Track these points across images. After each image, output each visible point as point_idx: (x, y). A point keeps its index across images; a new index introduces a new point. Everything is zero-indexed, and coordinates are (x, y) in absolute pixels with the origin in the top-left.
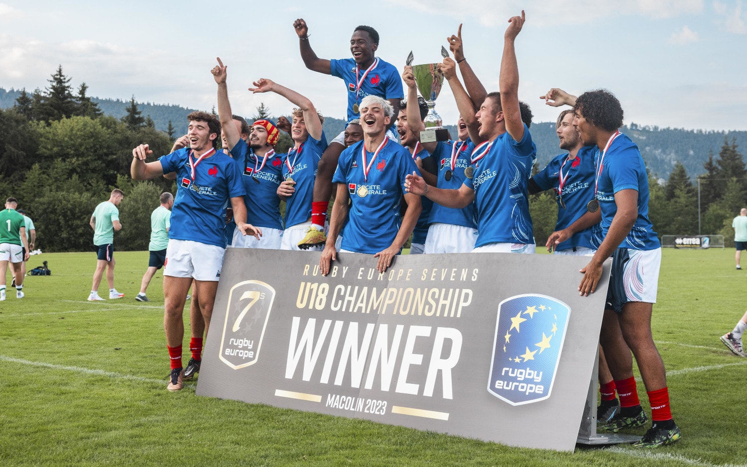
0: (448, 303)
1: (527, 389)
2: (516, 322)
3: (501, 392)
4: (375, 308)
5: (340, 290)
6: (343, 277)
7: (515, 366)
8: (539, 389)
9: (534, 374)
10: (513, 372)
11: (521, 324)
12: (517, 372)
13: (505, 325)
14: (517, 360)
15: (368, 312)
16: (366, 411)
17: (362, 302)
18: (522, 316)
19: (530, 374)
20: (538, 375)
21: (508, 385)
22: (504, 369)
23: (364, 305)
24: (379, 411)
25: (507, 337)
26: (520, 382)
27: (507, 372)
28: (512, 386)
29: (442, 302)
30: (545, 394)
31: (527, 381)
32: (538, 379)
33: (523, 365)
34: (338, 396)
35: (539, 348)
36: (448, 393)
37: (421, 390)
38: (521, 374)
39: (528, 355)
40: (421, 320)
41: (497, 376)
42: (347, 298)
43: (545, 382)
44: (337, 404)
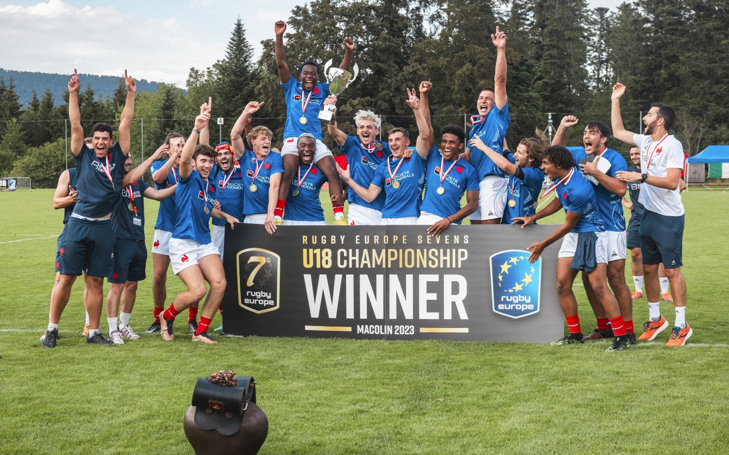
0: (448, 258)
1: (522, 308)
2: (505, 268)
3: (504, 311)
4: (379, 264)
5: (342, 253)
6: (342, 243)
7: (510, 295)
8: (531, 307)
9: (524, 298)
10: (509, 298)
11: (509, 269)
12: (512, 298)
13: (497, 270)
14: (510, 291)
15: (374, 266)
16: (396, 333)
17: (365, 260)
18: (508, 264)
19: (522, 299)
20: (528, 299)
21: (507, 307)
22: (502, 297)
23: (368, 262)
24: (408, 332)
25: (500, 277)
26: (516, 304)
27: (505, 299)
28: (511, 307)
29: (442, 258)
30: (535, 309)
31: (519, 303)
32: (529, 301)
33: (515, 294)
34: (367, 326)
35: (525, 283)
36: (463, 315)
37: (442, 315)
38: (515, 299)
39: (518, 287)
40: (428, 271)
41: (497, 301)
42: (351, 258)
43: (534, 302)
44: (368, 331)
